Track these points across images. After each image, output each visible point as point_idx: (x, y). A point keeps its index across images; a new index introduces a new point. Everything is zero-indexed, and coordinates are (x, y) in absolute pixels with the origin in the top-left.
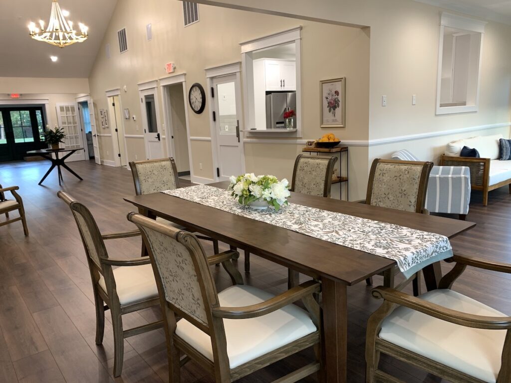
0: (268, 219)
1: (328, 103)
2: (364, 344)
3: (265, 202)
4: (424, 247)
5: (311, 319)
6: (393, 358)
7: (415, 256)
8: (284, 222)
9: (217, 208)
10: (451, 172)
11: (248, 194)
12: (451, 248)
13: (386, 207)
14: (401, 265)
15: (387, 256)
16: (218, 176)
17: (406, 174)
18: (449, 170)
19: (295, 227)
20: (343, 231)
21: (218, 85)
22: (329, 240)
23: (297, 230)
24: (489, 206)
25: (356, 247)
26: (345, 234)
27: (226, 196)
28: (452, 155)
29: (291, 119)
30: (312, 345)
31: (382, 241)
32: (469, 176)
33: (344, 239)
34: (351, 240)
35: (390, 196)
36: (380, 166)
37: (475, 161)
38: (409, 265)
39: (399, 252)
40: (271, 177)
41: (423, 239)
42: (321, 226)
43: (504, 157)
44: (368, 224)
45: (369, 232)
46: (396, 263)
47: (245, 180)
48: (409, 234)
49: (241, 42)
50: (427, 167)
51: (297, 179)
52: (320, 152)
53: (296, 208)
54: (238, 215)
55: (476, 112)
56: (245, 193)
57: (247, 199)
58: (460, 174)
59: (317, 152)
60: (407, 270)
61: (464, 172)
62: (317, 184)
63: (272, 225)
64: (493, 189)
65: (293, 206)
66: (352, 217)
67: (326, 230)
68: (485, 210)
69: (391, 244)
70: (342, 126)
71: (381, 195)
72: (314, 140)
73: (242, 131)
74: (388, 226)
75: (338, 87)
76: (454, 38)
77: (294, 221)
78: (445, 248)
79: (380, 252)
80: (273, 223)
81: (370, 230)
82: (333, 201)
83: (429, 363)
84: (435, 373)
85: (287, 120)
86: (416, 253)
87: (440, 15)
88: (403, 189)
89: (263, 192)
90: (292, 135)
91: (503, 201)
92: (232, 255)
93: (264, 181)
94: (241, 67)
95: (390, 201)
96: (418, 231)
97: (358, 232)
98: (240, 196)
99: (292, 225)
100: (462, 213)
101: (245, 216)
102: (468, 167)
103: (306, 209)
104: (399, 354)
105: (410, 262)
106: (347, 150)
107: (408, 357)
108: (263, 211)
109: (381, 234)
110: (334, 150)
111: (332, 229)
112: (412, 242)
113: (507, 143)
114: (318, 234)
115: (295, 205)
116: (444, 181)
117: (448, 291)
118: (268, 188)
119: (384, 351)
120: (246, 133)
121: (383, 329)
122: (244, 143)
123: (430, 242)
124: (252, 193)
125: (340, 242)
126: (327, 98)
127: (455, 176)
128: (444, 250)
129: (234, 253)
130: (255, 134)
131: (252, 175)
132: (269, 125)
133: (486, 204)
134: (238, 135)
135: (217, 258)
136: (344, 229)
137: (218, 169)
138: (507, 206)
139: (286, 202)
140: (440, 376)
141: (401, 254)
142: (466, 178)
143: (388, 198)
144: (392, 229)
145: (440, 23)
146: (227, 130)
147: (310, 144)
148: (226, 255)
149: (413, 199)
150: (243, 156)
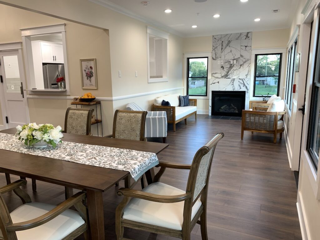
0: (48, 154)
1: (86, 74)
2: (114, 224)
3: (45, 143)
4: (144, 161)
5: (81, 216)
6: (132, 229)
7: (139, 167)
8: (60, 155)
9: (7, 149)
10: (157, 115)
11: (32, 138)
12: (158, 159)
13: (124, 138)
14: (132, 174)
15: (124, 170)
16: (7, 122)
17: (133, 119)
18: (157, 113)
19: (67, 158)
20: (99, 157)
21: (4, 57)
22: (90, 164)
23: (69, 160)
24: (177, 131)
25: (107, 166)
26: (100, 159)
27: (14, 139)
28: (157, 105)
29: (62, 83)
30: (82, 233)
31: (122, 161)
32: (166, 117)
33: (99, 162)
34: (104, 162)
35: (126, 132)
36: (119, 114)
37: (169, 108)
38: (137, 173)
39: (131, 166)
40: (48, 125)
41: (143, 156)
42: (85, 155)
43: (182, 105)
44: (114, 151)
45: (114, 156)
46: (129, 173)
47: (29, 128)
48: (136, 154)
49: (21, 29)
50: (144, 114)
51: (68, 124)
52: (83, 105)
53: (68, 145)
54: (25, 154)
55: (167, 81)
56: (29, 137)
57: (31, 141)
58: (162, 115)
59: (81, 105)
60: (135, 176)
61: (164, 114)
62: (81, 127)
63: (51, 158)
64: (177, 122)
65: (66, 143)
66: (104, 147)
67: (88, 158)
68: (175, 134)
69: (126, 162)
70: (96, 88)
71: (121, 131)
72: (78, 97)
73: (25, 90)
74: (125, 150)
75: (92, 64)
76: (155, 41)
77: (67, 153)
78: (155, 160)
79: (121, 167)
80: (52, 157)
81: (115, 154)
82: (92, 137)
83: (150, 227)
84: (154, 232)
85: (59, 84)
86: (140, 165)
87: (146, 27)
88: (133, 127)
89: (43, 136)
90: (64, 93)
91: (182, 128)
92: (21, 184)
93: (44, 128)
94: (22, 46)
95: (126, 134)
96: (141, 152)
97: (108, 156)
98: (25, 140)
99: (65, 156)
100: (164, 136)
101: (30, 154)
102: (165, 112)
103: (74, 145)
104: (134, 226)
105: (137, 171)
106: (100, 103)
107: (139, 226)
108: (44, 149)
109: (121, 156)
110: (92, 103)
111: (92, 157)
112: (138, 159)
113: (183, 98)
114: (83, 161)
115: (67, 142)
116: (154, 119)
117: (158, 183)
118: (47, 133)
119: (126, 226)
120: (29, 92)
121: (125, 213)
122: (28, 98)
123: (147, 158)
124: (35, 137)
125: (97, 165)
126: (85, 71)
127: (160, 117)
128: (154, 161)
129: (22, 181)
130: (36, 93)
131: (35, 124)
132: (46, 86)
133: (175, 131)
134: (22, 93)
135: (9, 188)
136: (99, 156)
137: (7, 118)
138: (184, 131)
139: (61, 141)
140: (156, 233)
141: (132, 167)
142: (165, 118)
143: (125, 133)
144: (127, 152)
145: (147, 32)
146: (13, 89)
147: (76, 99)
148: (16, 184)
149: (138, 133)
150: (27, 107)
